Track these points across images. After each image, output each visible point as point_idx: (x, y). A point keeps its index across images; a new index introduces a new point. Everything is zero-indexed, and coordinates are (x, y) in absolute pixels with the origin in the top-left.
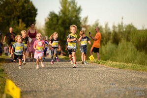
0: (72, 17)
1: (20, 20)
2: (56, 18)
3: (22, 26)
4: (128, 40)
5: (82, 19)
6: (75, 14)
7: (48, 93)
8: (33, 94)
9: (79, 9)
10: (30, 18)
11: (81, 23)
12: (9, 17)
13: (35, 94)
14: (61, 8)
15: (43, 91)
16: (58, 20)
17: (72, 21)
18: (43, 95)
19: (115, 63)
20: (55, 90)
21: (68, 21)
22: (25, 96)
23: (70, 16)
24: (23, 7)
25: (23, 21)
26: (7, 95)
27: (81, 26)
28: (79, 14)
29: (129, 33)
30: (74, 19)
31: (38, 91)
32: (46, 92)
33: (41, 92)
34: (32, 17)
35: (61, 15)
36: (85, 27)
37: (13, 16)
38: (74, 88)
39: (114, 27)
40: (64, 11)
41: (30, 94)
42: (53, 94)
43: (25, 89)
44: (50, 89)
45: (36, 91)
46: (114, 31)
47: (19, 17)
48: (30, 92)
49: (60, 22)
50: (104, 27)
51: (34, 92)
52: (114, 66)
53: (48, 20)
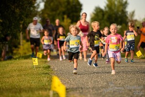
0: (118, 11)
1: (65, 16)
2: (101, 13)
3: (67, 22)
5: (129, 13)
6: (121, 8)
7: (94, 90)
8: (79, 91)
9: (126, 3)
10: (75, 14)
11: (127, 17)
12: (54, 13)
13: (81, 91)
14: (107, 2)
15: (89, 88)
16: (103, 15)
17: (118, 15)
18: (90, 91)
20: (101, 87)
21: (114, 15)
22: (71, 93)
23: (115, 10)
25: (68, 17)
26: (54, 91)
27: (127, 20)
28: (125, 8)
30: (120, 13)
31: (84, 88)
32: (92, 89)
33: (87, 88)
34: (77, 12)
35: (107, 9)
37: (58, 12)
38: (121, 85)
40: (110, 6)
41: (76, 90)
42: (100, 91)
43: (72, 86)
44: (96, 86)
45: (82, 88)
47: (64, 13)
48: (76, 88)
49: (106, 17)
51: (80, 89)
53: (93, 15)
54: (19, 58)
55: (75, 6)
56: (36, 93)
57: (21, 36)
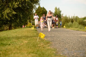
4: (76, 21)
5: (62, 14)
6: (59, 13)
8: (46, 37)
9: (61, 11)
19: (72, 28)
20: (53, 36)
24: (43, 11)
29: (77, 19)
32: (50, 37)
33: (48, 37)
34: (46, 14)
36: (62, 17)
37: (40, 13)
39: (72, 17)
40: (56, 12)
46: (72, 18)
47: (42, 14)
50: (68, 17)
52: (72, 29)
54: (27, 27)
55: (45, 12)
56: (33, 38)
57: (28, 21)
